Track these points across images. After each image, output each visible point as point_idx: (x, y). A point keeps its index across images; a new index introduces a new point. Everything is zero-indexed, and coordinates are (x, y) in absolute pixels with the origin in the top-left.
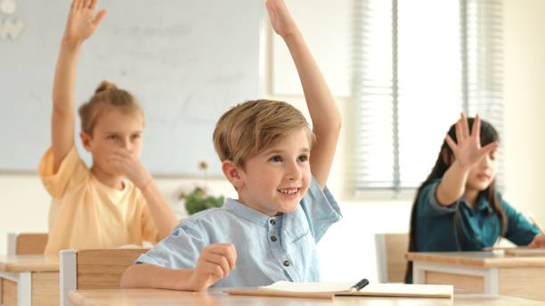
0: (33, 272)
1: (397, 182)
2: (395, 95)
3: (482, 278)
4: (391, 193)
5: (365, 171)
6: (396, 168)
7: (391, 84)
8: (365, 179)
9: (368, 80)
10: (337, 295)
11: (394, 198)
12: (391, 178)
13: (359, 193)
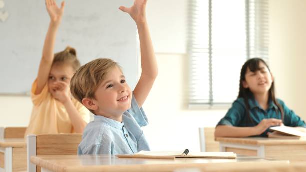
0: (13, 148)
1: (211, 100)
2: (211, 53)
3: (256, 151)
4: (208, 106)
5: (194, 94)
6: (211, 93)
7: (208, 47)
8: (194, 98)
9: (195, 45)
10: (176, 158)
11: (210, 109)
12: (208, 98)
13: (190, 106)
